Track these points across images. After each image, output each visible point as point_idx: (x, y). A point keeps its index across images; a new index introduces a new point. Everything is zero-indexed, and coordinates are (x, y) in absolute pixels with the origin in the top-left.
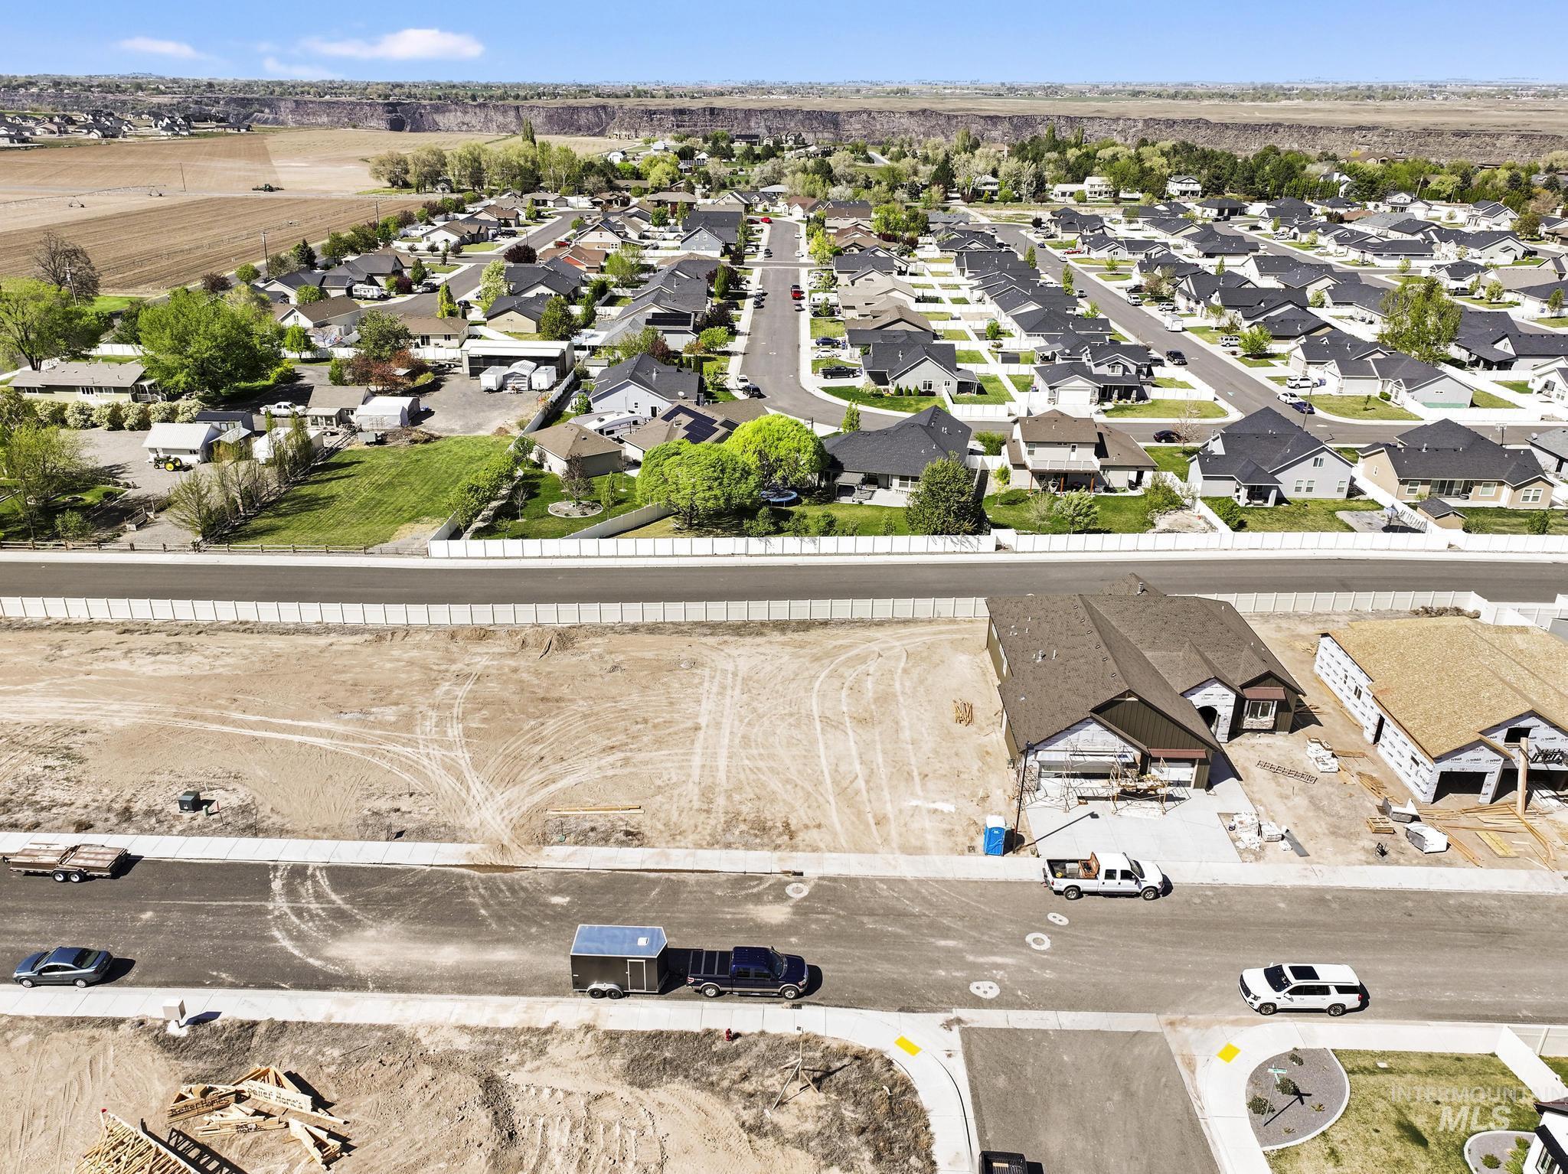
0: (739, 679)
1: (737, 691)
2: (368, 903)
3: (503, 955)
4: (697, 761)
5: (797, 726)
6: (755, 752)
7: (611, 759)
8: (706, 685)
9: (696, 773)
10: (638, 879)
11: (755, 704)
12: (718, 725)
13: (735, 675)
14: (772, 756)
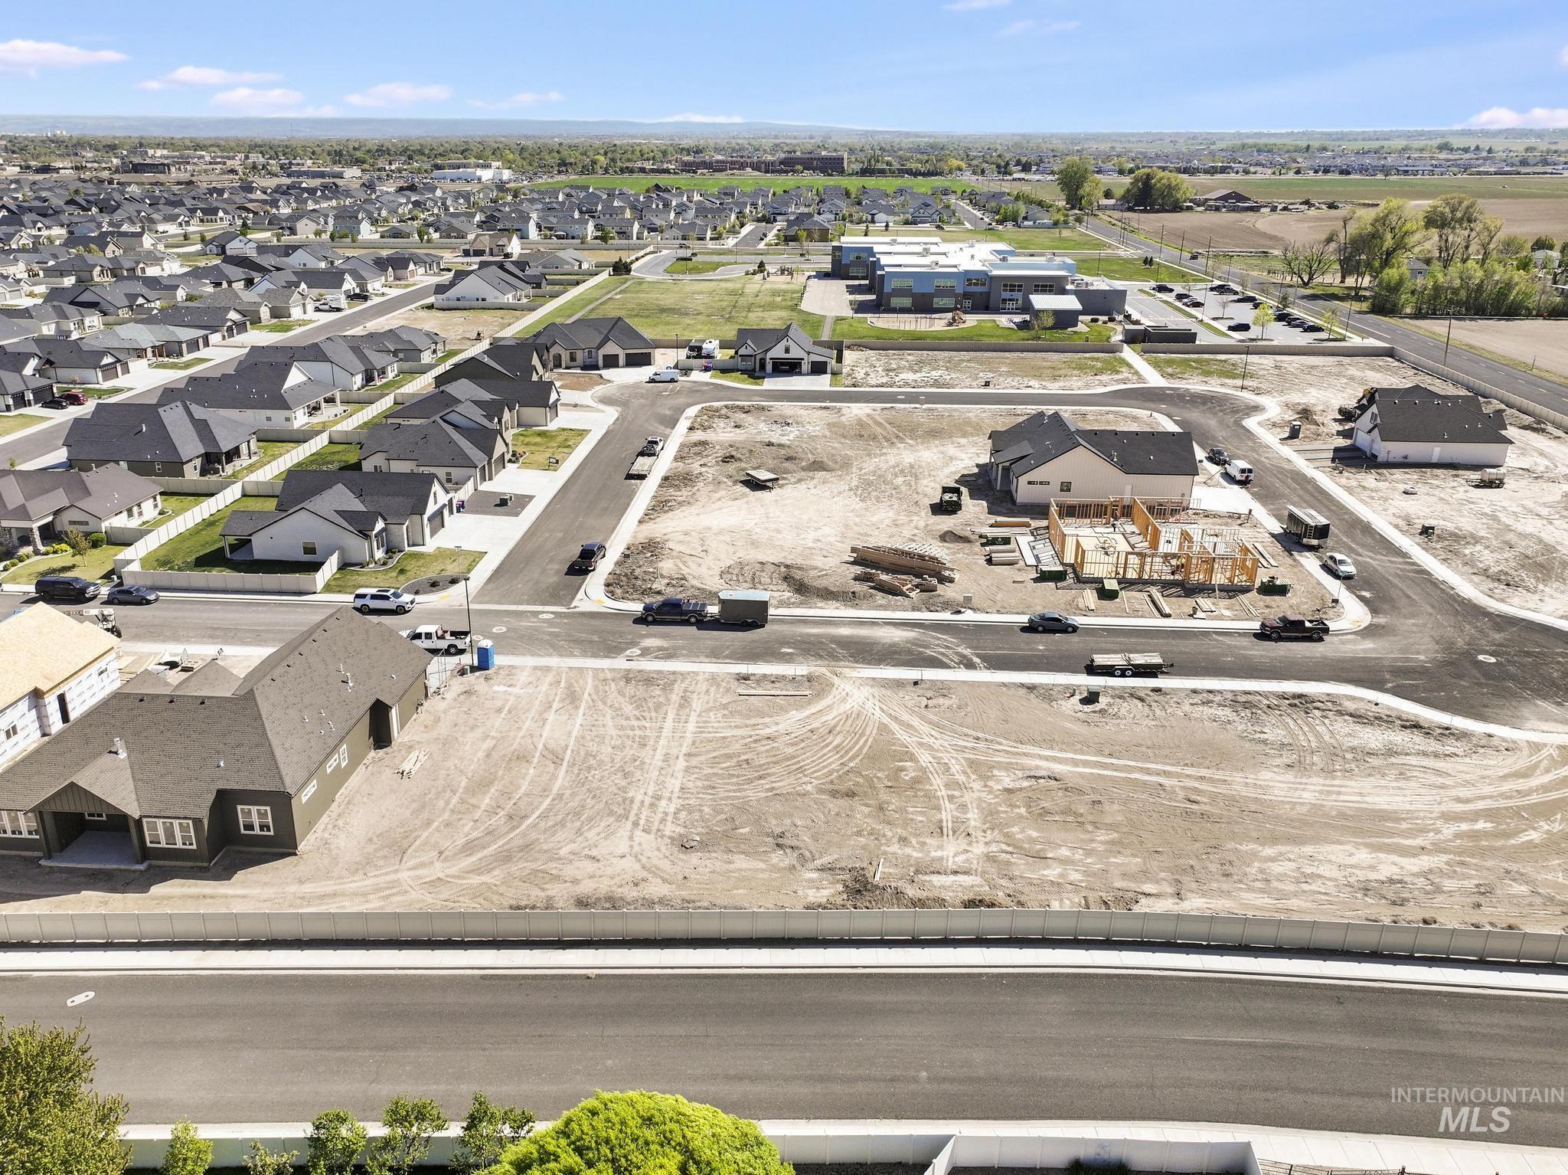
0: (632, 817)
1: (639, 798)
2: (909, 652)
3: (815, 631)
4: (691, 727)
5: (588, 754)
6: (638, 732)
7: (768, 731)
8: (672, 809)
9: (693, 719)
10: (738, 659)
11: (623, 783)
12: (666, 758)
13: (636, 824)
14: (622, 728)
